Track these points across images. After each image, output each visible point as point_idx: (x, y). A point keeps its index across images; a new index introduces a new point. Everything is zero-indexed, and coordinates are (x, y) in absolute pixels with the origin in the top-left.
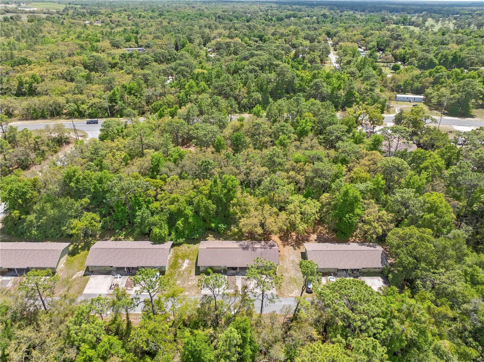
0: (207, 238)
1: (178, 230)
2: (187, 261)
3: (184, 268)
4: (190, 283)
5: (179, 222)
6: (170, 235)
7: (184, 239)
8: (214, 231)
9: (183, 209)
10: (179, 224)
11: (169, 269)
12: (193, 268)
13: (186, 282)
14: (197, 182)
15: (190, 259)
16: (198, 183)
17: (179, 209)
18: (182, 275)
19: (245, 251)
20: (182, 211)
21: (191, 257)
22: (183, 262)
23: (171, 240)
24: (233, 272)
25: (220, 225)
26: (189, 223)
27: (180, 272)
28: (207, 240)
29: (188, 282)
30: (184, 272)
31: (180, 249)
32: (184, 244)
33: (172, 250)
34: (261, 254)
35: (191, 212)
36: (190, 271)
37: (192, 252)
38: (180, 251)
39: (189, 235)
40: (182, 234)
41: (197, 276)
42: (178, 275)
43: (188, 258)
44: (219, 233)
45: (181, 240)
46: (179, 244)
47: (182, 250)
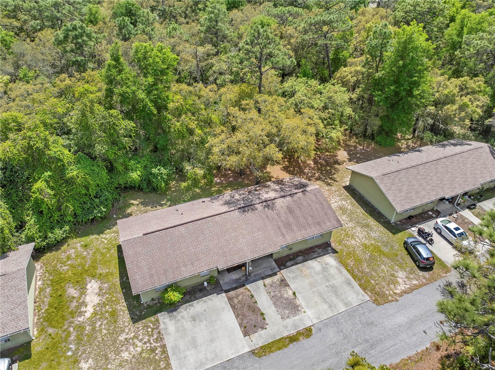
0: (129, 211)
1: (44, 208)
2: (93, 286)
3: (89, 311)
4: (125, 355)
5: (40, 184)
6: (21, 227)
7: (67, 228)
8: (140, 189)
9: (41, 145)
10: (40, 191)
11: (42, 331)
12: (117, 302)
13: (112, 356)
14: (64, 81)
15: (101, 278)
16: (68, 82)
17: (30, 147)
18: (92, 336)
19: (249, 215)
20: (41, 153)
21: (102, 270)
22: (83, 290)
23: (30, 240)
24: (235, 276)
25: (155, 171)
26: (70, 182)
27: (80, 328)
28: (130, 215)
29: (118, 352)
30: (93, 324)
31: (63, 256)
32: (70, 241)
33: (38, 265)
34: (290, 210)
35: (66, 152)
36: (114, 314)
37: (99, 257)
38: (64, 263)
39: (79, 212)
40: (56, 216)
41: (140, 325)
42: (79, 341)
43: (93, 276)
44: (155, 190)
45: (59, 233)
46: (57, 245)
47: (68, 258)
